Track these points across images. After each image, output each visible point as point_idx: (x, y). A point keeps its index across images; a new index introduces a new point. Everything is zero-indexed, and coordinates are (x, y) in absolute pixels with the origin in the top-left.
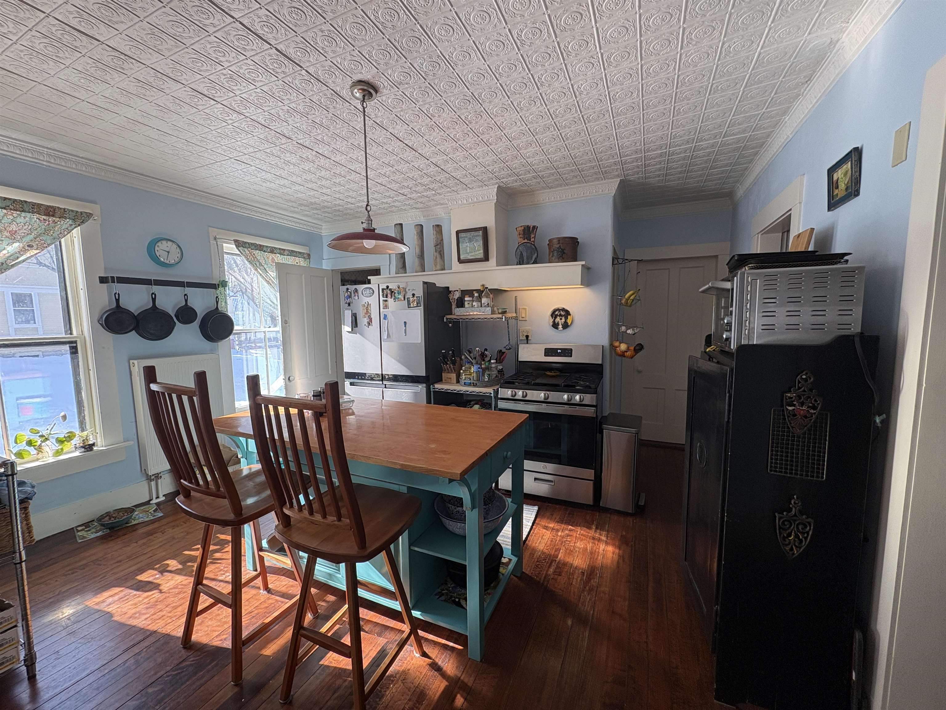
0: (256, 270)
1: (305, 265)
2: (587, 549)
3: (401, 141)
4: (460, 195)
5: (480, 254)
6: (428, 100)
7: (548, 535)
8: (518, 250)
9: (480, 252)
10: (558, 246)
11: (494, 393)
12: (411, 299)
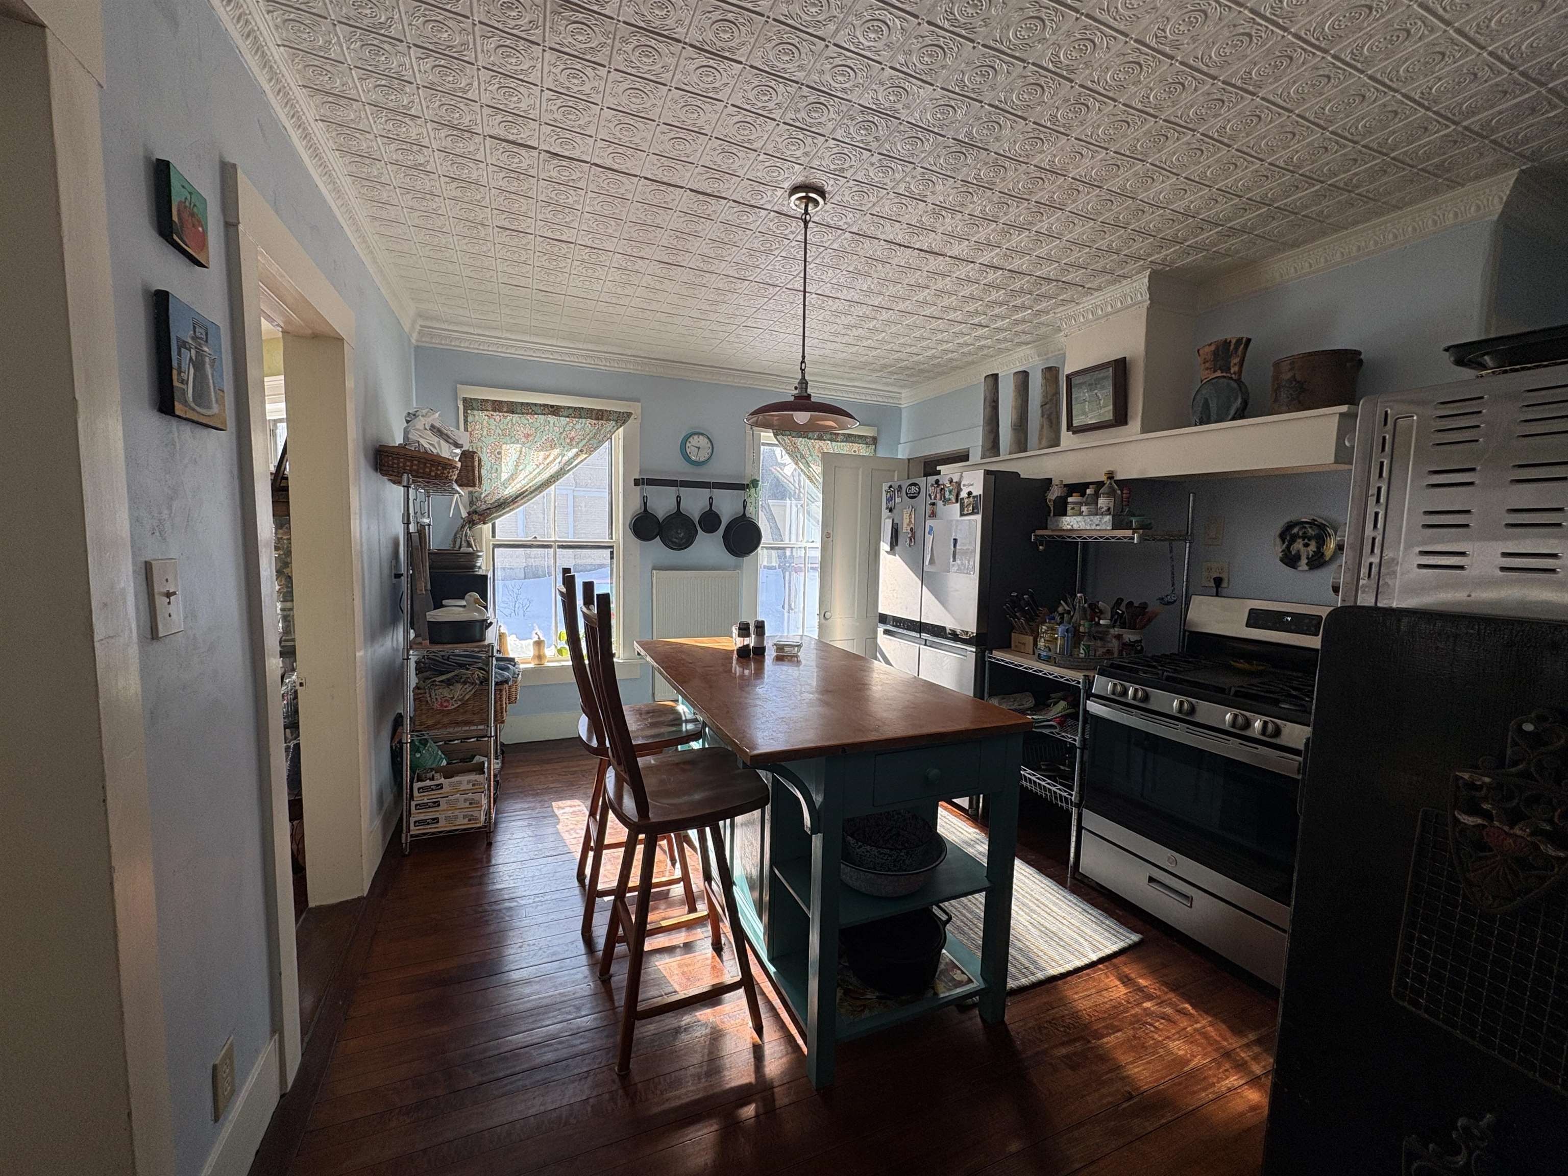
0: (797, 464)
1: (867, 454)
2: (1188, 1062)
3: (908, 247)
4: (1081, 306)
5: (1107, 412)
6: (898, 176)
7: (1118, 991)
8: (1198, 397)
9: (1106, 409)
10: (1290, 375)
11: (1085, 682)
12: (966, 501)
